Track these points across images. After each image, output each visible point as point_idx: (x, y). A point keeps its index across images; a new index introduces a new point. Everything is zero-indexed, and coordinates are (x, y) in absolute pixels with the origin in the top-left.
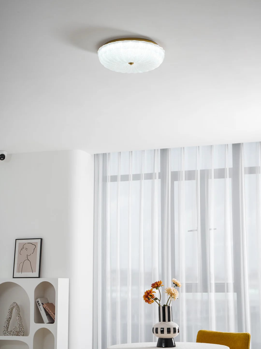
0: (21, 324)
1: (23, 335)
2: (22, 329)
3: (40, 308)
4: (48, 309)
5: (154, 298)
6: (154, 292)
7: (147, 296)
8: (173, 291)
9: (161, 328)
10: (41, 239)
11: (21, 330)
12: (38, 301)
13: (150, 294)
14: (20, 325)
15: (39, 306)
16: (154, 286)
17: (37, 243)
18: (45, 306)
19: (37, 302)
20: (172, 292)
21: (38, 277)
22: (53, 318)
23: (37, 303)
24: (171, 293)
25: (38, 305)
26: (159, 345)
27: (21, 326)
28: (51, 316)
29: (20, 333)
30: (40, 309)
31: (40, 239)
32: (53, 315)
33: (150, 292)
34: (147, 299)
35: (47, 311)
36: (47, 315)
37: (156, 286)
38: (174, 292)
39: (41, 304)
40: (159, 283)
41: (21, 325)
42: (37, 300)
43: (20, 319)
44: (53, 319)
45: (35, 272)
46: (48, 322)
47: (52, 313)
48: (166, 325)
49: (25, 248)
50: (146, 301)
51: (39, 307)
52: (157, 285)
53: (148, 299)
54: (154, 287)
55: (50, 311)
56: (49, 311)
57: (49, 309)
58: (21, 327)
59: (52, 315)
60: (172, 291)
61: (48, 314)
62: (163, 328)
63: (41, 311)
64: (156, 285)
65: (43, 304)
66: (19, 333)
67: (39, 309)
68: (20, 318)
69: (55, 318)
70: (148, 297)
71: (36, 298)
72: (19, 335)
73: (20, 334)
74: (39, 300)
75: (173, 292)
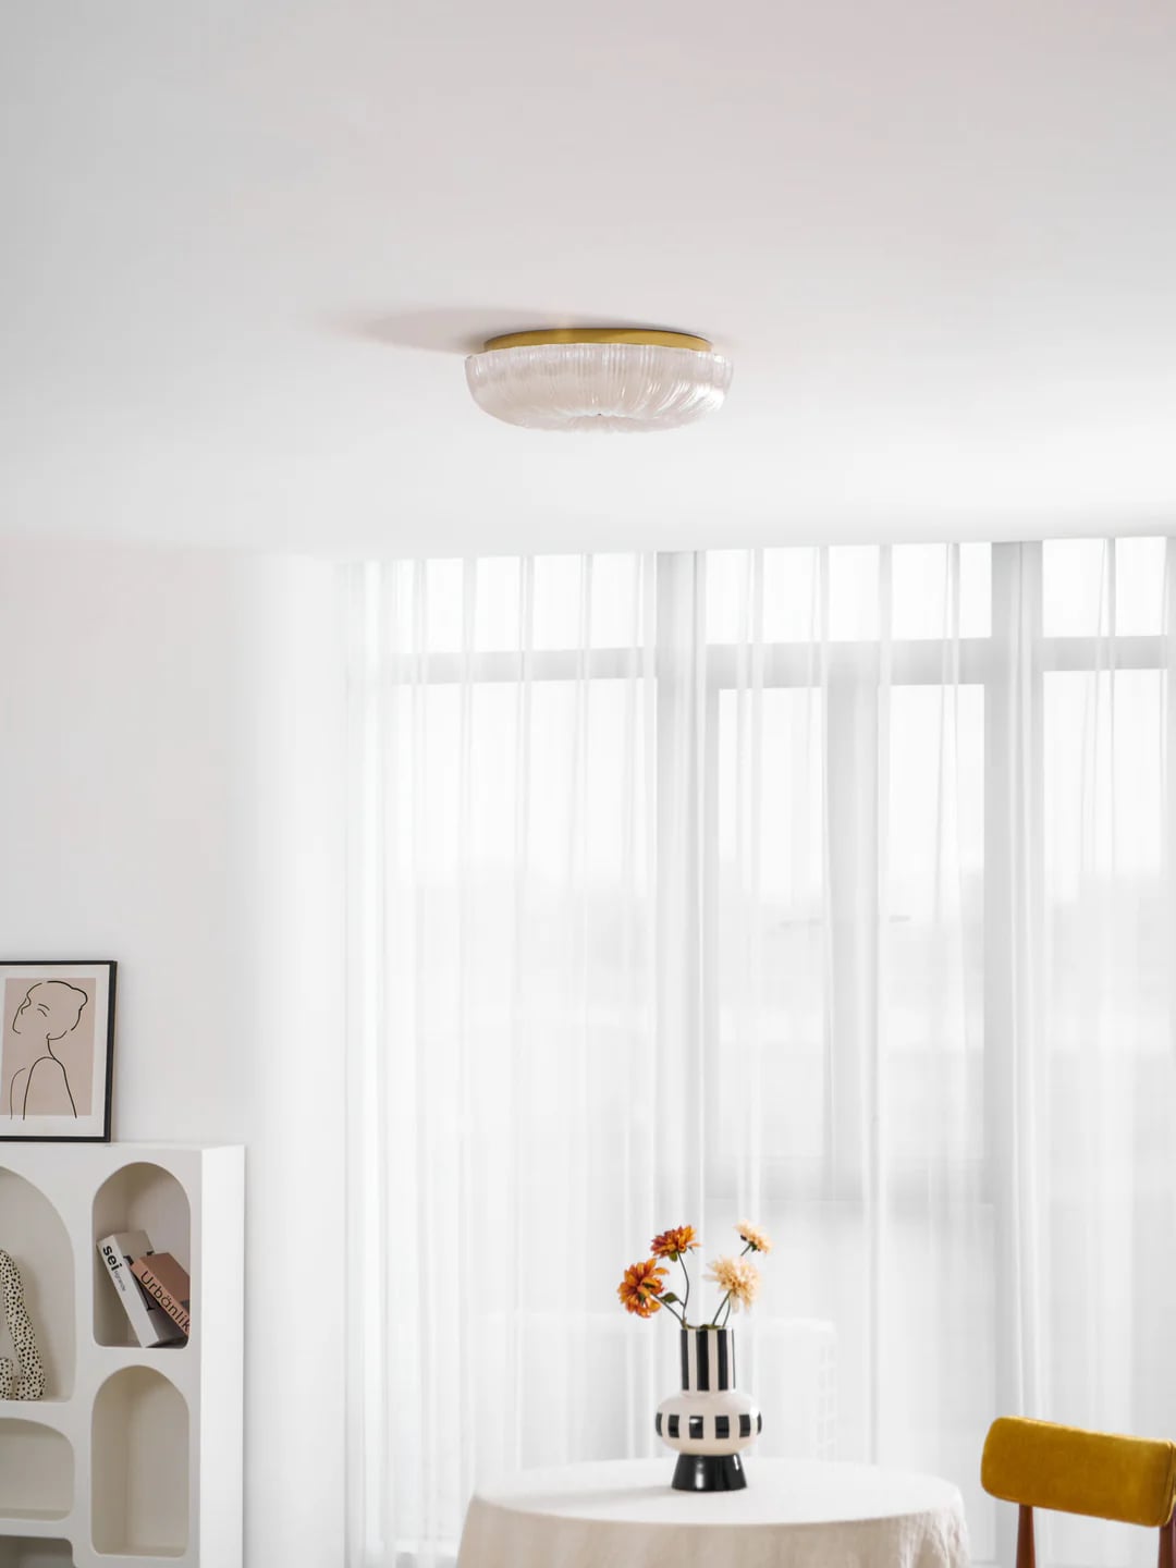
0: (27, 1345)
1: (37, 1393)
2: (34, 1369)
3: (117, 1276)
4: (156, 1281)
5: (660, 1295)
6: (662, 1271)
7: (631, 1287)
8: (743, 1273)
9: (692, 1417)
10: (113, 965)
11: (28, 1372)
12: (108, 1247)
13: (646, 1280)
14: (25, 1352)
15: (113, 1269)
16: (664, 1248)
17: (92, 982)
18: (140, 1268)
19: (102, 1251)
20: (736, 1278)
21: (102, 1134)
22: (177, 1321)
23: (105, 1258)
24: (733, 1280)
25: (109, 1267)
26: (683, 1482)
27: (31, 1356)
28: (171, 1313)
29: (27, 1385)
30: (120, 1281)
31: (108, 966)
32: (180, 1309)
33: (647, 1270)
34: (633, 1299)
35: (152, 1291)
36: (149, 1309)
37: (672, 1247)
38: (747, 1277)
39: (120, 1259)
40: (684, 1238)
41: (31, 1351)
42: (105, 1243)
43: (24, 1325)
44: (180, 1325)
45: (88, 1112)
46: (156, 1339)
47: (174, 1302)
48: (709, 1405)
49: (35, 1006)
50: (631, 1307)
51: (112, 1273)
52: (677, 1243)
53: (637, 1302)
54: (663, 1254)
55: (166, 1293)
56: (158, 1294)
57: (159, 1284)
58: (32, 1361)
59: (173, 1310)
60: (738, 1273)
61: (152, 1304)
62: (701, 1418)
63: (124, 1289)
64: (672, 1244)
65: (130, 1260)
66: (21, 1386)
67: (115, 1281)
68: (25, 1319)
69: (187, 1325)
70: (639, 1289)
71: (100, 1236)
72: (21, 1393)
73: (27, 1390)
74: (111, 1241)
75: (742, 1280)
